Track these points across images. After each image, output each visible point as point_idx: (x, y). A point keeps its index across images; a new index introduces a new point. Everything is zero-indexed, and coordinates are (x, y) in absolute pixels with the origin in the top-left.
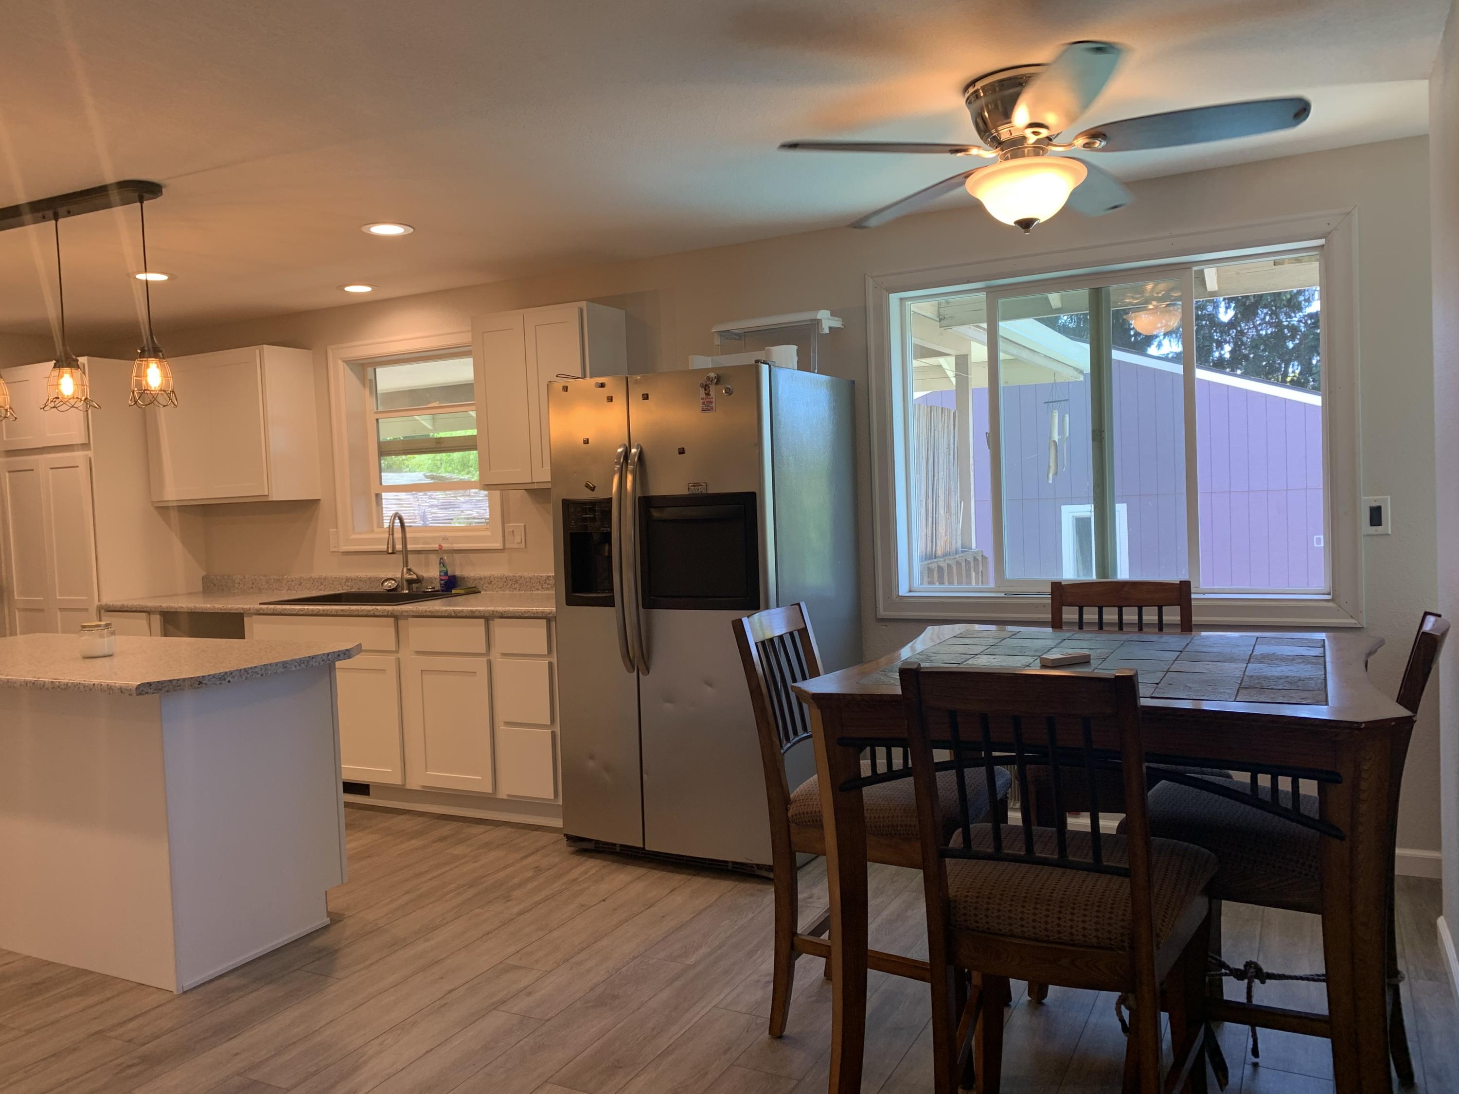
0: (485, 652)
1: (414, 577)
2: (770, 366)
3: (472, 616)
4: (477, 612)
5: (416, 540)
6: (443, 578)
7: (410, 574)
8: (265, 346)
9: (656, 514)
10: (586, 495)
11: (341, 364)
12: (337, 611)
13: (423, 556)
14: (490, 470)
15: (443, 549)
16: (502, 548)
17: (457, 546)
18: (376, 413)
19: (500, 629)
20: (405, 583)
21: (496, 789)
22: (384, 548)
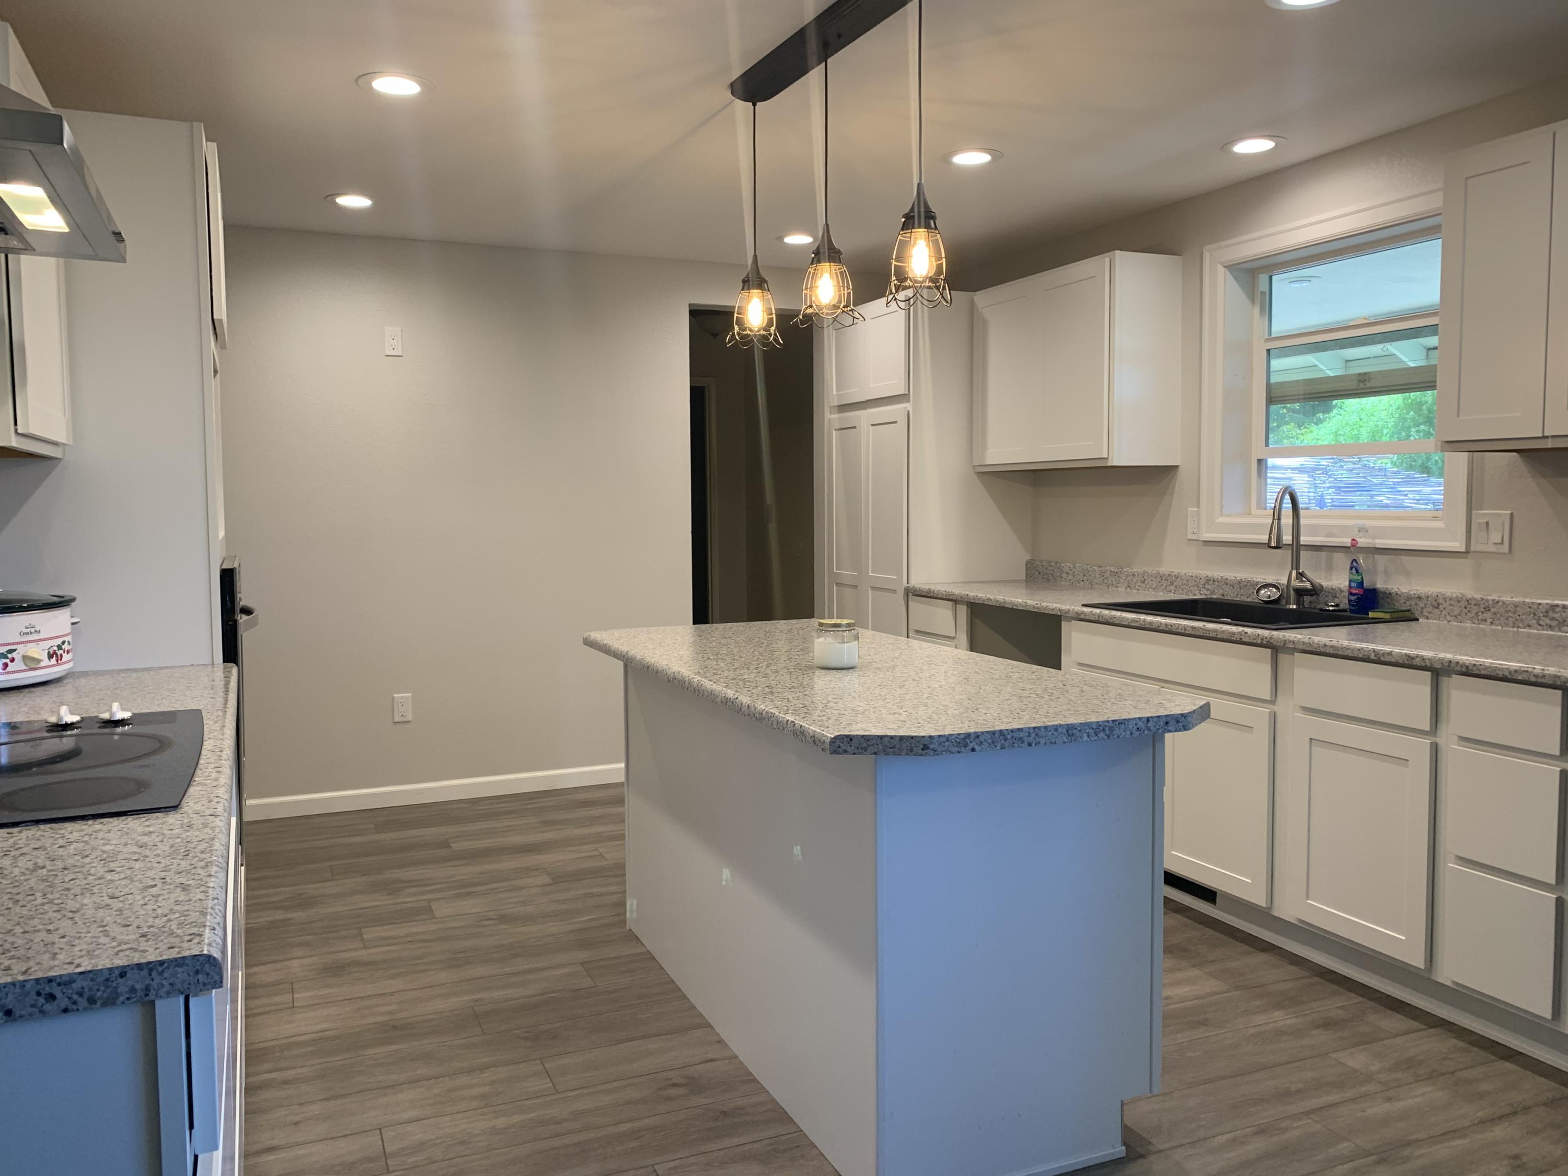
0: (1427, 728)
1: (1308, 585)
3: (1408, 663)
4: (1418, 659)
5: (1315, 529)
6: (1354, 591)
7: (1302, 581)
8: (1118, 252)
11: (1221, 270)
12: (1185, 627)
13: (1323, 554)
14: (1458, 416)
15: (1358, 545)
16: (1464, 550)
17: (1380, 543)
18: (1267, 340)
20: (1292, 593)
21: (1431, 965)
22: (1264, 538)
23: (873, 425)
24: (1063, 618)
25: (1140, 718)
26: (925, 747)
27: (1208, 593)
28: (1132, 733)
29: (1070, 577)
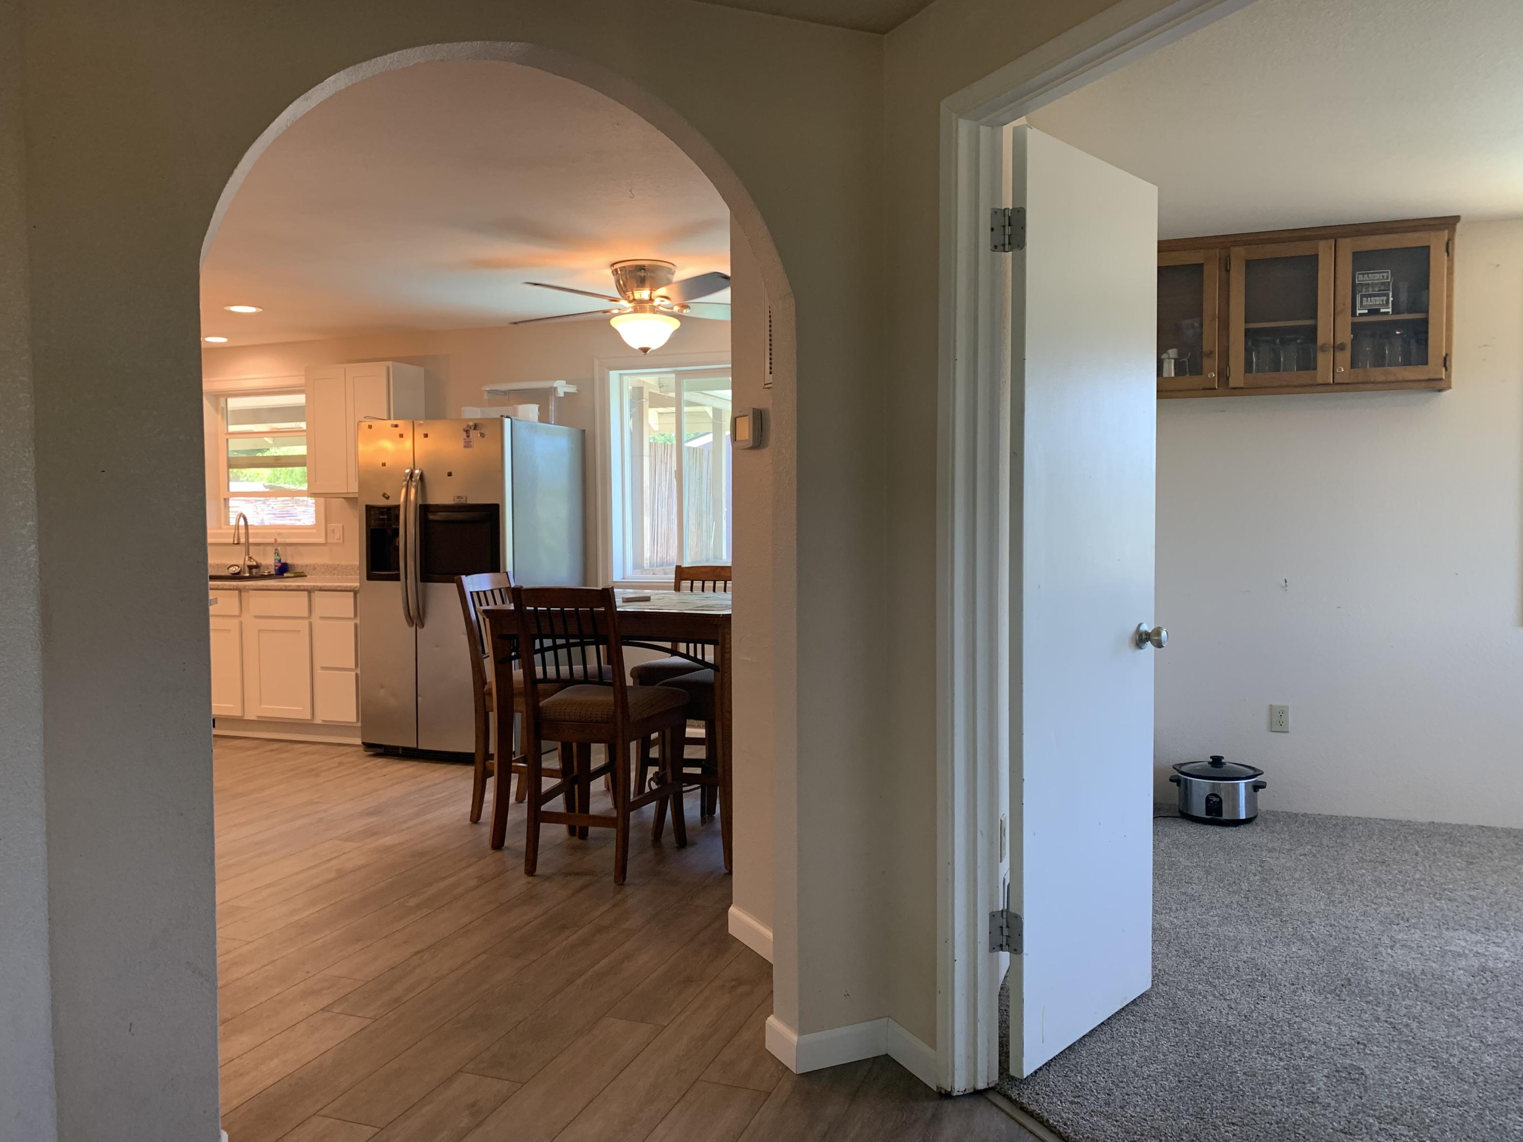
0: (307, 616)
1: (254, 563)
2: (511, 420)
3: (298, 589)
4: (302, 586)
5: (256, 535)
6: (277, 564)
7: (251, 561)
9: (431, 517)
10: (382, 502)
13: (261, 548)
14: (316, 483)
15: (278, 542)
16: (325, 543)
17: (288, 541)
19: (317, 597)
20: (247, 569)
21: (314, 716)
22: (231, 541)
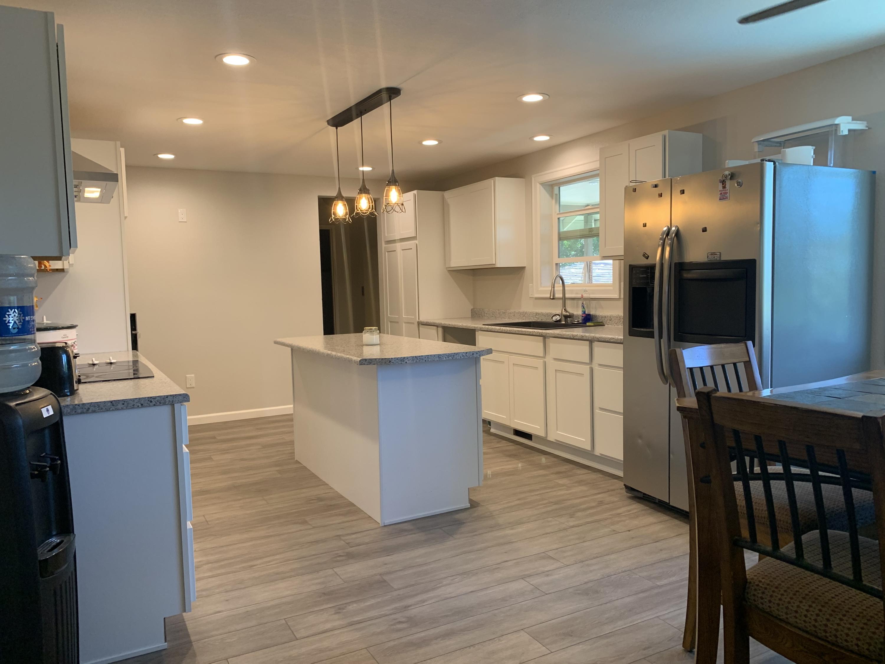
0: (588, 362)
1: (568, 314)
2: (775, 163)
3: (582, 339)
4: (585, 337)
5: (572, 292)
6: (583, 315)
7: (566, 312)
8: (497, 178)
9: (687, 275)
10: (644, 262)
11: (538, 185)
12: (515, 331)
13: (575, 301)
14: (605, 247)
15: (583, 297)
16: (618, 298)
17: (592, 296)
18: (558, 214)
19: (597, 347)
20: (563, 317)
21: (593, 449)
22: (548, 296)
23: (403, 250)
24: (476, 331)
25: (463, 352)
26: (390, 362)
27: (537, 319)
28: (461, 357)
29: (488, 315)
